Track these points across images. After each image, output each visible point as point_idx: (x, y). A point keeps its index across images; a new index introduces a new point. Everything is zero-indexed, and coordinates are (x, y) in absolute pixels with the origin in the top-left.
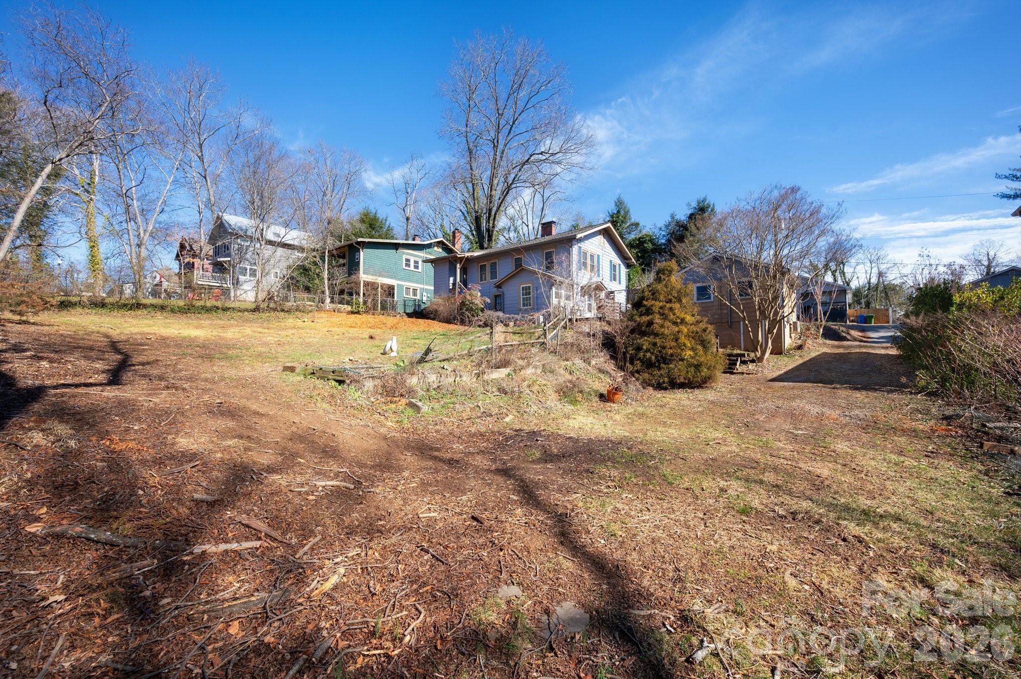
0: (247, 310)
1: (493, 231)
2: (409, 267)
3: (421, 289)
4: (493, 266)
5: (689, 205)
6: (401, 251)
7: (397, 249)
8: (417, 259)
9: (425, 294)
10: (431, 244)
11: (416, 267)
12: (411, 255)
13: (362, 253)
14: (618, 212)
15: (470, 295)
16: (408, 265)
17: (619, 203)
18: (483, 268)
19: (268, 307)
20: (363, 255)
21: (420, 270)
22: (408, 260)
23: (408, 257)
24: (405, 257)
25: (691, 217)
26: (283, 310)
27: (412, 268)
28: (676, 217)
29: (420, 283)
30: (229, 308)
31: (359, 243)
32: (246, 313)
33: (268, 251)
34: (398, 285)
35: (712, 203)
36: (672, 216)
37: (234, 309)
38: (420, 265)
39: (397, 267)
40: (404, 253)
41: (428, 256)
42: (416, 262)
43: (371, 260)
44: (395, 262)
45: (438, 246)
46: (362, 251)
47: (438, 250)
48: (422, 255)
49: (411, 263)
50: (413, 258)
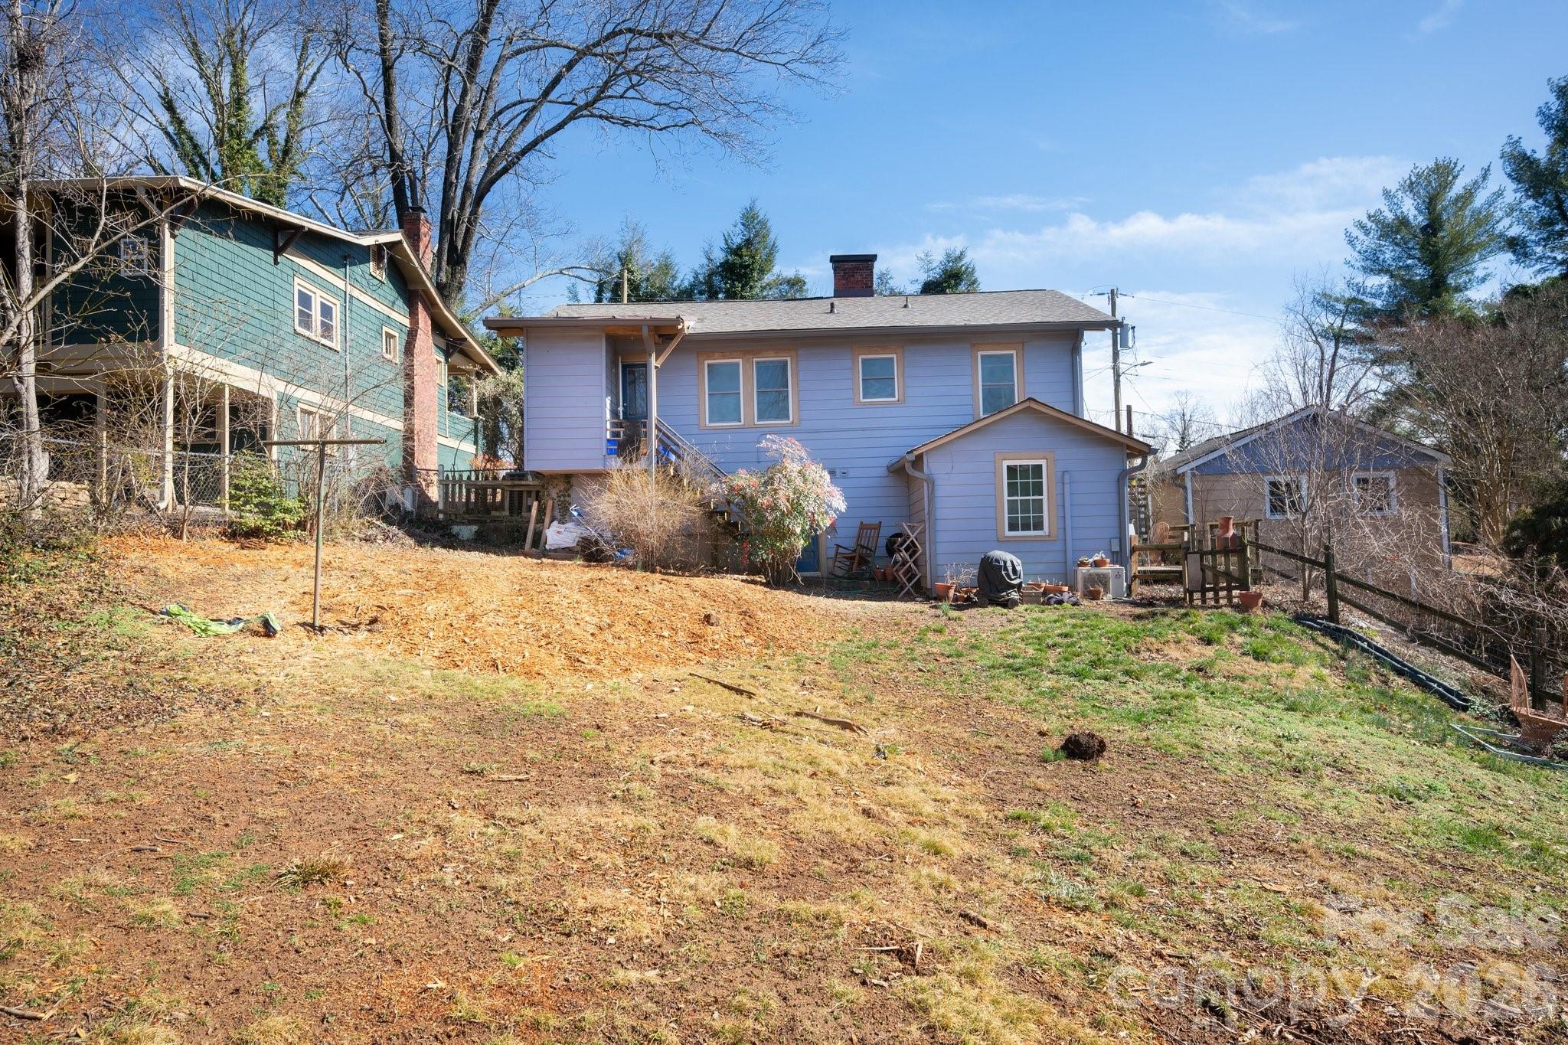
2: (309, 327)
6: (290, 258)
7: (278, 251)
8: (329, 299)
10: (369, 248)
12: (314, 278)
13: (169, 244)
16: (306, 319)
20: (174, 251)
21: (336, 342)
22: (305, 300)
24: (298, 285)
27: (315, 333)
29: (337, 395)
34: (280, 396)
38: (336, 321)
39: (276, 323)
40: (296, 271)
41: (356, 293)
42: (326, 311)
43: (200, 279)
44: (270, 303)
45: (379, 259)
46: (173, 236)
47: (377, 273)
48: (340, 284)
49: (313, 313)
50: (319, 293)
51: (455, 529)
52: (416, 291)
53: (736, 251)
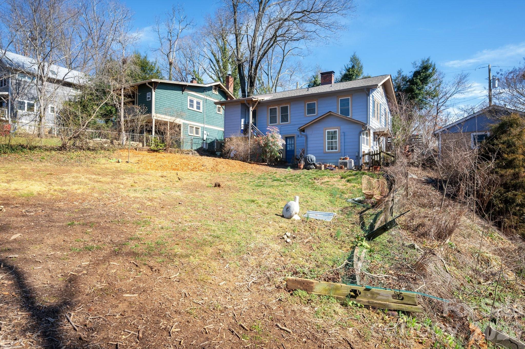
0: (52, 149)
1: (255, 78)
2: (193, 107)
3: (202, 127)
4: (284, 110)
5: (414, 64)
6: (187, 92)
7: (183, 91)
8: (199, 100)
9: (205, 132)
10: (211, 87)
11: (198, 108)
12: (194, 96)
13: (154, 93)
14: (353, 67)
15: (272, 136)
16: (192, 106)
17: (354, 60)
18: (273, 111)
19: (74, 145)
20: (155, 95)
21: (201, 110)
22: (191, 101)
23: (192, 98)
24: (189, 98)
25: (416, 74)
26: (89, 149)
27: (195, 108)
28: (403, 74)
29: (201, 123)
30: (35, 147)
31: (151, 83)
32: (53, 152)
33: (50, 87)
34: (183, 123)
35: (433, 63)
36: (399, 73)
37: (40, 148)
38: (201, 106)
39: (183, 107)
40: (188, 94)
41: (208, 98)
42: (198, 103)
43: (162, 100)
44: (181, 103)
45: (215, 89)
46: (154, 91)
47: (215, 93)
48: (203, 96)
49: (194, 104)
50: (196, 99)
51: (217, 153)
52: (228, 96)
53: (348, 70)
